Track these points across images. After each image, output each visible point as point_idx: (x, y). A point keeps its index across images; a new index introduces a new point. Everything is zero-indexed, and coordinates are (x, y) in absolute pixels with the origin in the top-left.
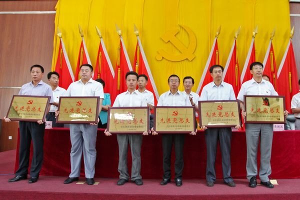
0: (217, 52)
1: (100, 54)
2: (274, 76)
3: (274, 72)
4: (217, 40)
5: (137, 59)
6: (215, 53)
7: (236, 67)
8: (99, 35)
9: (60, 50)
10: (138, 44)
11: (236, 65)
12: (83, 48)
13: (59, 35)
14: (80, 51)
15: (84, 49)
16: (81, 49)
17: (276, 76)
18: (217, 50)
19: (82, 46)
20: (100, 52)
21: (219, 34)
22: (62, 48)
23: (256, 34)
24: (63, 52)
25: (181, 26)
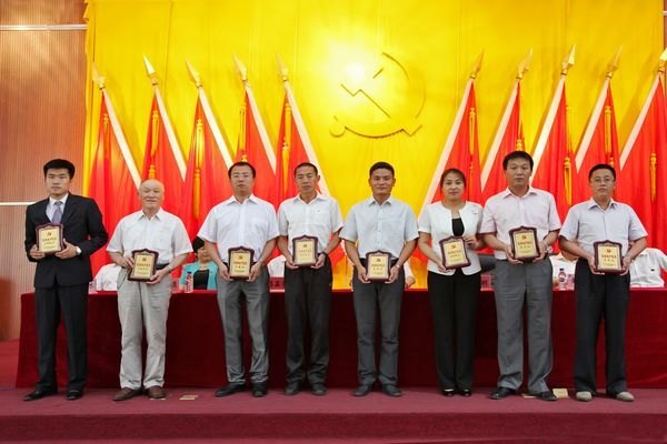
0: (472, 114)
1: (200, 124)
3: (612, 155)
4: (472, 85)
5: (288, 133)
6: (469, 116)
7: (519, 145)
8: (195, 82)
9: (102, 117)
10: (286, 101)
11: (519, 140)
12: (158, 110)
13: (100, 81)
14: (151, 119)
15: (159, 114)
16: (152, 114)
18: (473, 109)
19: (155, 106)
20: (199, 121)
21: (478, 70)
22: (107, 112)
23: (570, 66)
24: (109, 121)
25: (388, 56)
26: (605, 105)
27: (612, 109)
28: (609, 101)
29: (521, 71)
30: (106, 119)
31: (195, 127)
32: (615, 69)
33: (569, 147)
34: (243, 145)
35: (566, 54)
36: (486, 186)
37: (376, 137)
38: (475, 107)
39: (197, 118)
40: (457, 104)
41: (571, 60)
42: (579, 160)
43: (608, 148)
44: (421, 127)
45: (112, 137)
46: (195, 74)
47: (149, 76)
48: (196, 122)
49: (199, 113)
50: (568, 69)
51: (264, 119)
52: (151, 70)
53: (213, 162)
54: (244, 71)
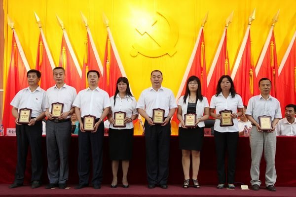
0: (202, 45)
1: (64, 49)
2: (274, 72)
3: (274, 68)
4: (203, 30)
5: (109, 55)
6: (201, 46)
7: (227, 62)
8: (61, 26)
9: (13, 46)
10: (108, 38)
11: (226, 60)
12: (42, 41)
13: (11, 24)
14: (39, 46)
15: (43, 43)
16: (39, 43)
17: (277, 72)
18: (203, 43)
19: (41, 39)
20: (64, 47)
21: (206, 22)
22: (15, 42)
23: (253, 20)
24: (17, 47)
25: (160, 14)
26: (271, 41)
27: (274, 43)
28: (273, 39)
29: (228, 22)
30: (15, 45)
31: (62, 50)
32: (276, 21)
33: (252, 64)
34: (86, 61)
35: (250, 13)
36: (210, 83)
37: (154, 58)
38: (204, 42)
39: (62, 46)
40: (195, 40)
41: (253, 17)
42: (257, 70)
43: (272, 64)
44: (176, 52)
45: (18, 55)
46: (61, 22)
47: (37, 23)
48: (62, 48)
49: (64, 43)
50: (251, 21)
51: (96, 47)
52: (38, 20)
53: (71, 70)
54: (86, 21)
